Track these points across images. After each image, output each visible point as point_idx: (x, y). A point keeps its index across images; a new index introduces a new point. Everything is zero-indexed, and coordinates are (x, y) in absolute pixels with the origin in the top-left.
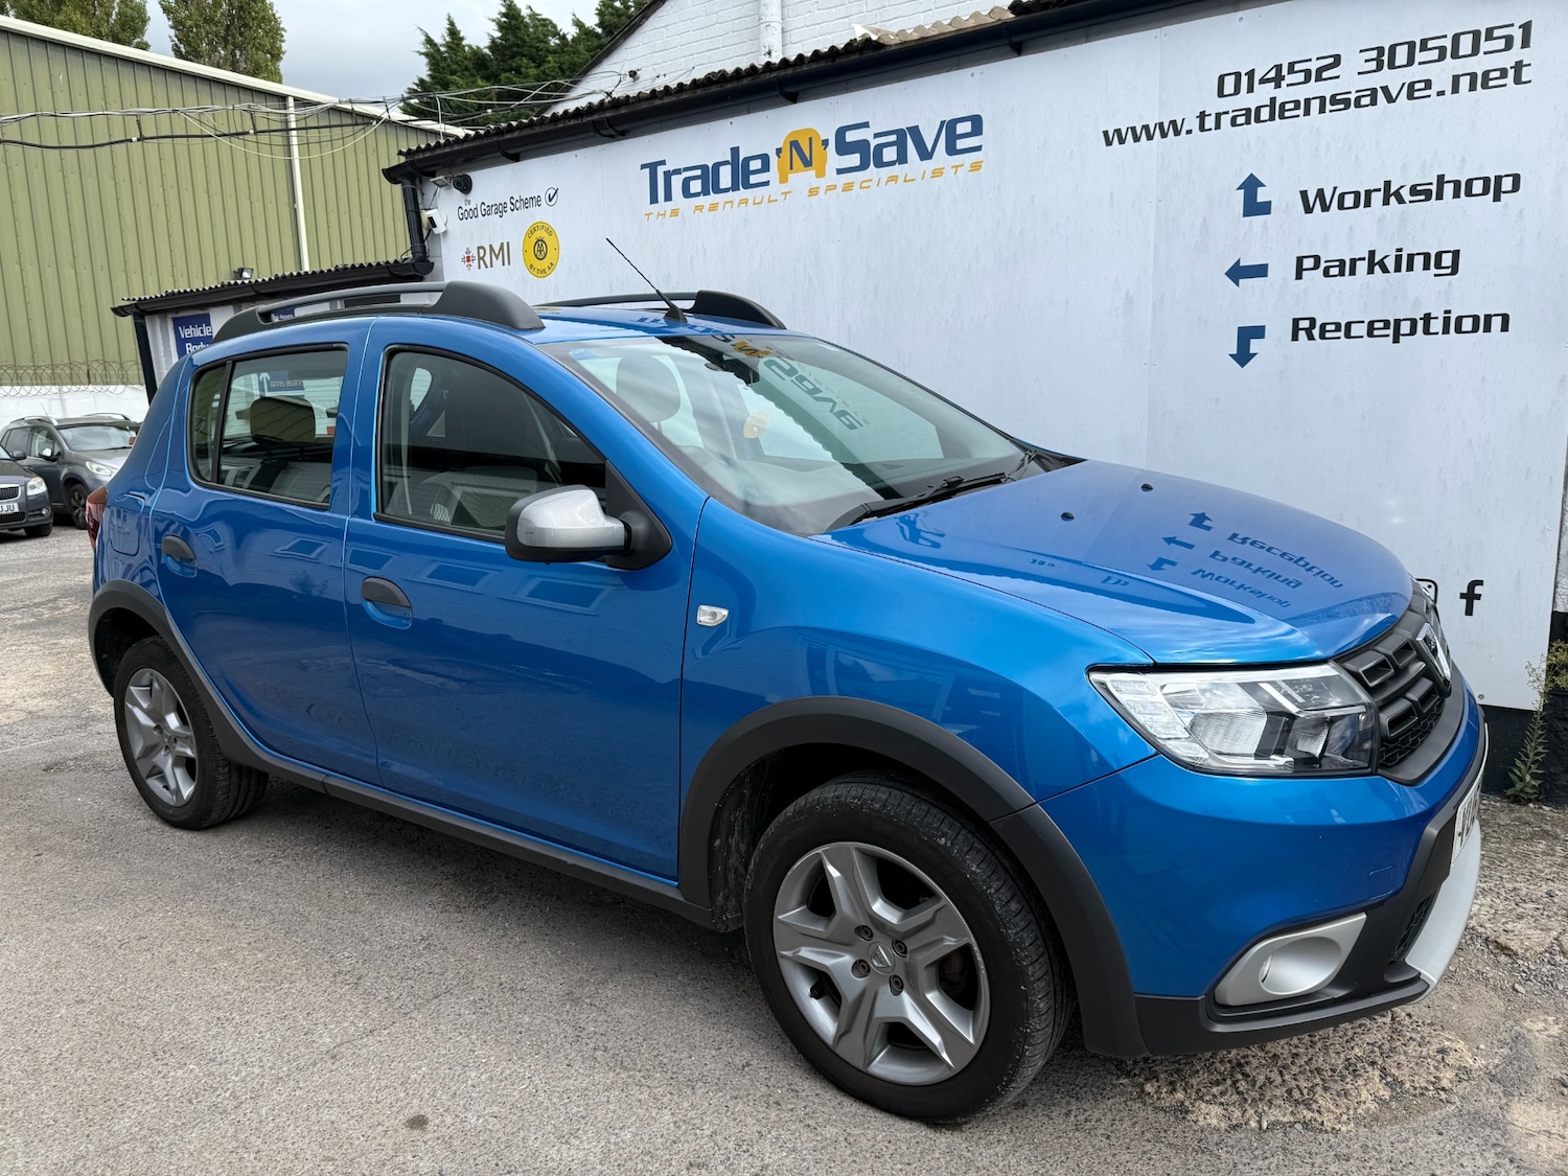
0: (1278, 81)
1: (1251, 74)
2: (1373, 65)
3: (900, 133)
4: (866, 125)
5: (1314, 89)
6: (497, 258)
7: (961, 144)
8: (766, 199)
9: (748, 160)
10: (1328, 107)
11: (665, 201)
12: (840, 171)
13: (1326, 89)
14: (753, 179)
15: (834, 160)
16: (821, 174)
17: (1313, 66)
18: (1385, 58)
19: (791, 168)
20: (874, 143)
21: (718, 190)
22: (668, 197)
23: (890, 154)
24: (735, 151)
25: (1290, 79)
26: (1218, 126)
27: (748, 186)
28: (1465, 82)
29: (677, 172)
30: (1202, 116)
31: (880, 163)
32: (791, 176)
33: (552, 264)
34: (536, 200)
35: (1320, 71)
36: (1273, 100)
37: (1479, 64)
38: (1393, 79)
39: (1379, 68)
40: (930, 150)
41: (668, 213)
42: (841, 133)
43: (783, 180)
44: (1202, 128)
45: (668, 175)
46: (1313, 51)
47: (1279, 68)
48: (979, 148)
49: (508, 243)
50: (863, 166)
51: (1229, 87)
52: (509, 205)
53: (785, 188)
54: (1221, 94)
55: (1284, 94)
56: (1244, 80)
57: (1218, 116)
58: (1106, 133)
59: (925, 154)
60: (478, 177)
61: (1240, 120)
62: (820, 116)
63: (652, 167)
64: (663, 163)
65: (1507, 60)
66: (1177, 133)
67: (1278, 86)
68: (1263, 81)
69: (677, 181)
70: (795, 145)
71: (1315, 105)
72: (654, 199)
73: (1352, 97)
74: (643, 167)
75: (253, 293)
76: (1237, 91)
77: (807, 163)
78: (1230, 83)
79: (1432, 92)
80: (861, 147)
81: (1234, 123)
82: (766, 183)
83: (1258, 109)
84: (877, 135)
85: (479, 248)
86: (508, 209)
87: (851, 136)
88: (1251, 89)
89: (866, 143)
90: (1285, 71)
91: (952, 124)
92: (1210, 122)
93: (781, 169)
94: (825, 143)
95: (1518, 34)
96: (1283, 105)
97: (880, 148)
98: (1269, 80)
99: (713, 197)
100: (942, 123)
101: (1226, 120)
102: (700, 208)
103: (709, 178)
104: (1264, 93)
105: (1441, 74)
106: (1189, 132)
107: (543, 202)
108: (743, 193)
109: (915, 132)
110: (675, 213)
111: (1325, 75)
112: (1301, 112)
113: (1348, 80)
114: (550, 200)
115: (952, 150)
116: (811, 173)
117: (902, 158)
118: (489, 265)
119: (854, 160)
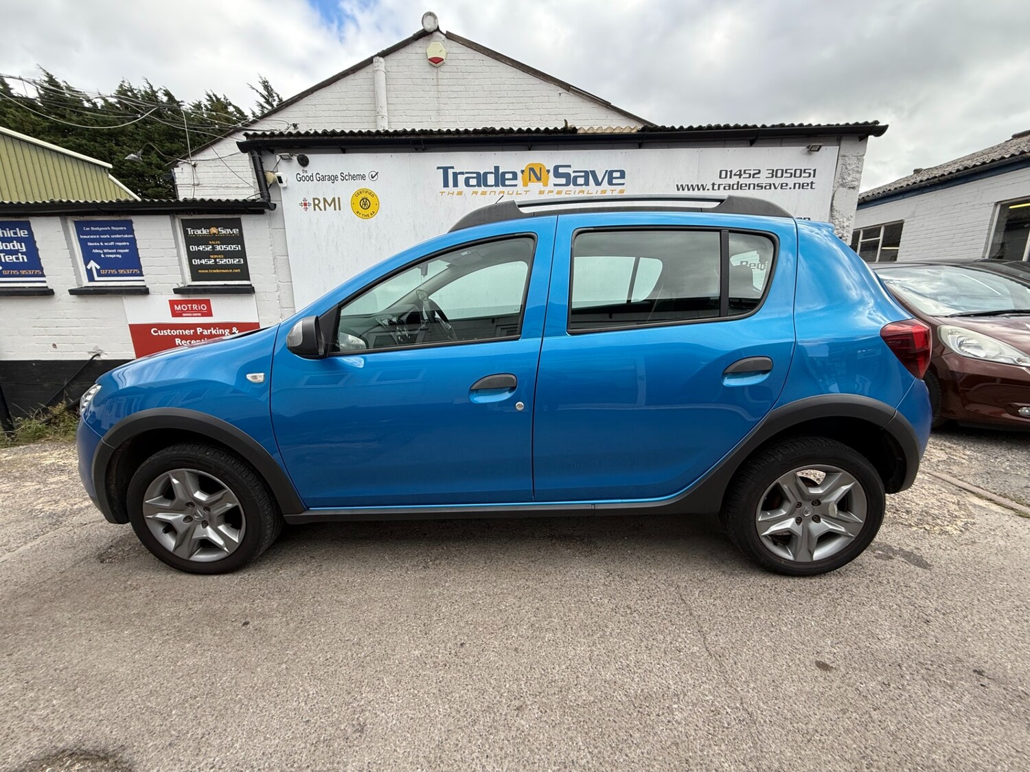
0: (740, 175)
1: (731, 172)
2: (770, 175)
3: (586, 173)
4: (569, 166)
5: (751, 181)
6: (330, 205)
7: (615, 181)
8: (515, 193)
9: (504, 173)
10: (756, 188)
11: (454, 186)
12: (555, 185)
13: (756, 181)
14: (507, 183)
15: (553, 180)
16: (546, 185)
17: (752, 172)
18: (774, 174)
19: (530, 180)
20: (573, 175)
21: (486, 185)
22: (456, 185)
23: (581, 181)
24: (497, 168)
25: (744, 176)
26: (719, 189)
27: (504, 185)
28: (797, 185)
29: (462, 173)
30: (713, 184)
31: (575, 184)
32: (530, 184)
33: (374, 212)
34: (363, 177)
35: (754, 174)
36: (738, 182)
37: (801, 180)
38: (777, 181)
39: (772, 177)
40: (600, 181)
41: (456, 193)
42: (556, 168)
43: (525, 185)
44: (713, 189)
45: (455, 175)
46: (752, 167)
47: (740, 171)
48: (623, 184)
49: (339, 198)
50: (567, 184)
51: (723, 175)
52: (340, 177)
53: (526, 189)
54: (720, 177)
55: (742, 181)
56: (729, 173)
57: (719, 185)
58: (677, 186)
59: (598, 183)
60: (313, 158)
61: (727, 188)
62: (547, 159)
63: (445, 170)
64: (452, 168)
65: (809, 180)
66: (704, 189)
67: (740, 177)
68: (735, 175)
69: (461, 179)
70: (532, 169)
71: (752, 186)
72: (446, 185)
73: (764, 185)
74: (438, 168)
75: (96, 209)
76: (726, 177)
77: (539, 179)
78: (724, 173)
79: (788, 187)
80: (567, 176)
81: (724, 189)
82: (516, 185)
83: (733, 185)
84: (574, 172)
85: (314, 199)
86: (339, 179)
87: (561, 170)
88: (731, 177)
89: (569, 175)
90: (742, 173)
91: (611, 173)
92: (716, 187)
93: (524, 179)
94: (548, 171)
95: (812, 172)
96: (741, 185)
97: (576, 178)
98: (737, 175)
99: (483, 188)
100: (607, 171)
101: (722, 187)
102: (476, 193)
103: (482, 179)
104: (735, 179)
105: (791, 181)
106: (708, 190)
107: (367, 178)
108: (501, 188)
109: (593, 173)
110: (460, 193)
111: (755, 176)
112: (747, 188)
113: (763, 179)
114: (373, 177)
115: (610, 183)
116: (540, 184)
117: (587, 183)
118: (323, 208)
119: (563, 181)
